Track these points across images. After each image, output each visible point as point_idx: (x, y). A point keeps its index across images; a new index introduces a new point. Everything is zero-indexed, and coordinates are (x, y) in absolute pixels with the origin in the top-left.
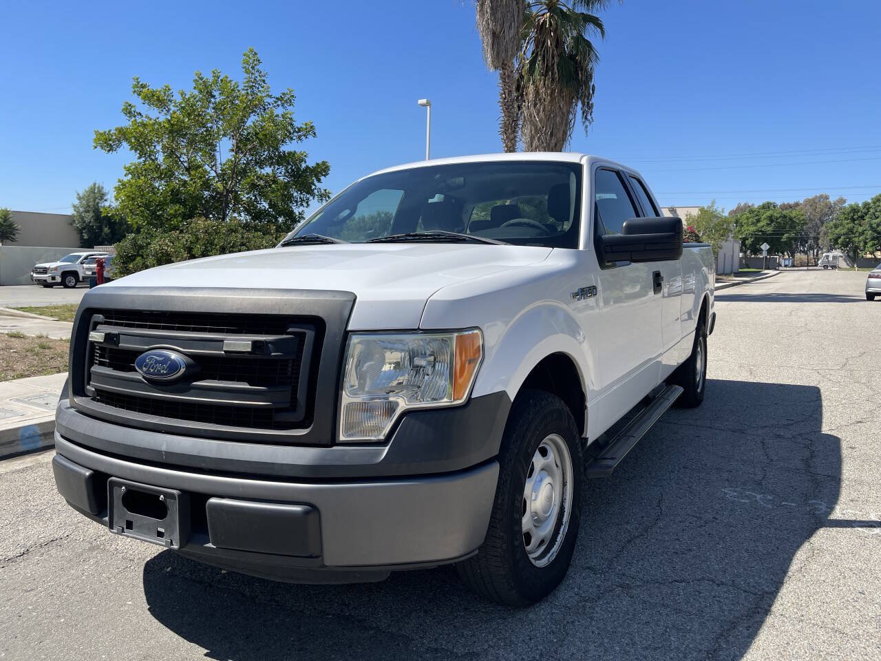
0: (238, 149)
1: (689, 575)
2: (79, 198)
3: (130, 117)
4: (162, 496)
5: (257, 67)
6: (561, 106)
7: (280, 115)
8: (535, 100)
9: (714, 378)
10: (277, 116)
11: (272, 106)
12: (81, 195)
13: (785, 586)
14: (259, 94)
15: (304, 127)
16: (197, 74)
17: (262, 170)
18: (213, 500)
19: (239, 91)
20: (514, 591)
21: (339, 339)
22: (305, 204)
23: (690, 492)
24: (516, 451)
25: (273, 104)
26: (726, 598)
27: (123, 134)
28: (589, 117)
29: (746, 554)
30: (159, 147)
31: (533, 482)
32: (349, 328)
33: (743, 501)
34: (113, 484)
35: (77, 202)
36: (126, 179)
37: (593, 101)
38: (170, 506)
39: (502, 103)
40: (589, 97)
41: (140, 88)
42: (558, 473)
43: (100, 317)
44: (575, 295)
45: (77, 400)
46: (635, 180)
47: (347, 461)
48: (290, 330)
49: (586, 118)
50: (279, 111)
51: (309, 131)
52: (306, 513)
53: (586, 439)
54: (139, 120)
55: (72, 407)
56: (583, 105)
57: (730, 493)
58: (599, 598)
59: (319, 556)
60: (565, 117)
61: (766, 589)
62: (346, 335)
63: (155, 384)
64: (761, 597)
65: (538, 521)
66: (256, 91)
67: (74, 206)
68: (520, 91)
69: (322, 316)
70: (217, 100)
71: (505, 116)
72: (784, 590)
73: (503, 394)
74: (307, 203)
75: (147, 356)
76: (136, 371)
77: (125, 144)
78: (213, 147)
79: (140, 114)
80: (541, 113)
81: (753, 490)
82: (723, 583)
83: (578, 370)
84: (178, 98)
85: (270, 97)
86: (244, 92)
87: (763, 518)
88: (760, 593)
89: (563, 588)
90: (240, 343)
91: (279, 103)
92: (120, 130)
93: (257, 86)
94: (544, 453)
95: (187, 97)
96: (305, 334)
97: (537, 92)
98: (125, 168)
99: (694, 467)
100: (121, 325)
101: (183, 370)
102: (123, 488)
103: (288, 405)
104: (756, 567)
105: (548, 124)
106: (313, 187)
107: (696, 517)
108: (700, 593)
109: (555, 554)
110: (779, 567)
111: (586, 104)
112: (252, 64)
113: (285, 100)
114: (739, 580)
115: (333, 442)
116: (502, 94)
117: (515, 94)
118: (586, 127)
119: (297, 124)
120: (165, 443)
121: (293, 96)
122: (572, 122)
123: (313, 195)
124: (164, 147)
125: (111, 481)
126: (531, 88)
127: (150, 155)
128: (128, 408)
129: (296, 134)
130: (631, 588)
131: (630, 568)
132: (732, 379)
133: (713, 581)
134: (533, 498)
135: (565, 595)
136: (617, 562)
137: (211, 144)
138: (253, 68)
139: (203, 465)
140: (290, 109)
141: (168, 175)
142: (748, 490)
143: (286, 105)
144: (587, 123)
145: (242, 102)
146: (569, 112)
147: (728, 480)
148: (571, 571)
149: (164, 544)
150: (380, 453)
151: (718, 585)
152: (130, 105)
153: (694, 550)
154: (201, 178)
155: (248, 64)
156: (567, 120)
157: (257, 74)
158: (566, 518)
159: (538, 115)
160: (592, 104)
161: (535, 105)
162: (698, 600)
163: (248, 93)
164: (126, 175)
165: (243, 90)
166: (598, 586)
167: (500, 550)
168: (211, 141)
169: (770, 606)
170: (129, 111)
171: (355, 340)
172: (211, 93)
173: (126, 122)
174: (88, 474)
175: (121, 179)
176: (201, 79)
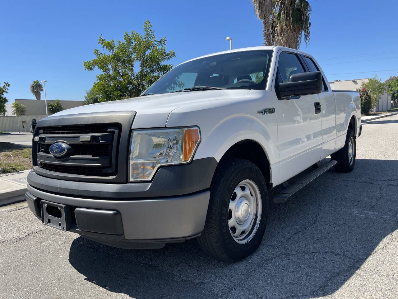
0: (142, 66)
1: (322, 250)
2: (87, 94)
3: (98, 55)
4: (59, 208)
5: (150, 28)
6: (294, 34)
7: (160, 49)
8: (281, 32)
9: (364, 159)
10: (159, 49)
11: (156, 45)
12: (88, 92)
13: (372, 256)
14: (151, 40)
15: (170, 53)
16: (126, 33)
17: (154, 74)
18: (78, 209)
19: (142, 39)
20: (225, 255)
21: (128, 133)
22: (172, 89)
23: (335, 211)
24: (223, 187)
25: (157, 44)
26: (338, 261)
27: (95, 63)
28: (308, 38)
29: (355, 241)
30: (110, 67)
31: (236, 203)
32: (132, 128)
33: (361, 215)
34: (43, 203)
35: (86, 95)
36: (97, 82)
37: (310, 30)
38: (62, 212)
39: (264, 35)
40: (308, 28)
41: (102, 42)
42: (252, 199)
43: (41, 131)
44: (260, 112)
45: (35, 167)
46: (309, 59)
47: (132, 190)
48: (109, 130)
49: (307, 39)
50: (160, 47)
51: (173, 54)
52: (114, 214)
53: (272, 184)
54: (101, 56)
55: (34, 171)
56: (305, 32)
57: (355, 211)
58: (272, 259)
59: (123, 234)
60: (296, 39)
61: (361, 257)
62: (131, 131)
63: (57, 158)
64: (357, 261)
65: (240, 222)
66: (149, 39)
67: (85, 97)
68: (274, 29)
69: (120, 123)
70: (134, 44)
71: (266, 41)
72: (370, 258)
73: (212, 159)
74: (174, 88)
75: (53, 146)
76: (50, 153)
77: (96, 67)
78: (132, 65)
79: (101, 54)
80: (284, 38)
81: (369, 211)
82: (338, 254)
83: (264, 149)
84: (117, 45)
85: (156, 41)
86: (145, 40)
87: (370, 223)
88: (357, 259)
89: (255, 254)
90: (86, 137)
91: (160, 44)
92: (94, 61)
93: (150, 37)
94: (243, 188)
95: (121, 44)
96: (114, 132)
97: (282, 28)
98: (97, 77)
99: (340, 200)
100: (47, 133)
101: (66, 151)
102: (46, 204)
103: (108, 165)
104: (359, 247)
105: (288, 43)
106: (176, 81)
107: (334, 223)
108: (325, 258)
109: (251, 238)
110: (371, 247)
111: (306, 32)
112: (148, 27)
113: (162, 42)
114: (348, 253)
115: (127, 181)
116: (264, 31)
117: (271, 31)
118: (307, 43)
119: (167, 52)
120: (59, 184)
121: (165, 40)
122: (300, 41)
123: (176, 85)
124: (112, 67)
125: (42, 202)
126: (279, 27)
127: (107, 70)
128: (50, 170)
129: (167, 57)
130: (290, 255)
131: (292, 246)
132: (373, 159)
133: (334, 253)
134: (236, 210)
135: (255, 258)
136: (287, 243)
137: (131, 64)
138: (148, 29)
139: (73, 193)
140: (164, 46)
141: (114, 79)
142: (366, 210)
143: (162, 44)
144: (307, 41)
145: (144, 44)
146: (297, 37)
147: (356, 206)
148: (261, 247)
149: (61, 229)
150: (147, 186)
151: (336, 255)
152: (97, 50)
153: (328, 238)
154: (127, 79)
155: (146, 27)
156: (297, 41)
157: (150, 32)
158: (258, 221)
159: (282, 39)
160: (310, 32)
161: (281, 35)
162: (323, 262)
163: (146, 40)
164: (97, 80)
165: (144, 39)
166: (273, 254)
167: (215, 234)
168: (131, 62)
169: (360, 265)
170: (97, 53)
171: (135, 133)
172: (131, 41)
173: (96, 57)
174: (35, 199)
175: (95, 82)
176: (127, 35)
